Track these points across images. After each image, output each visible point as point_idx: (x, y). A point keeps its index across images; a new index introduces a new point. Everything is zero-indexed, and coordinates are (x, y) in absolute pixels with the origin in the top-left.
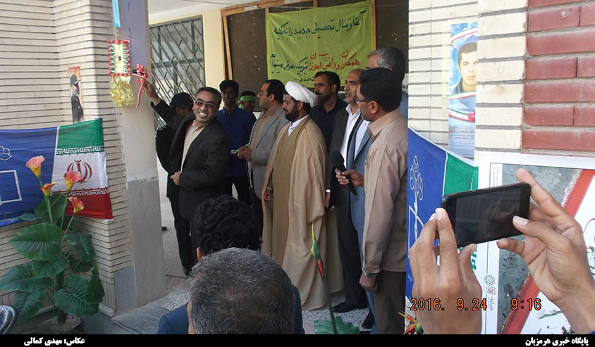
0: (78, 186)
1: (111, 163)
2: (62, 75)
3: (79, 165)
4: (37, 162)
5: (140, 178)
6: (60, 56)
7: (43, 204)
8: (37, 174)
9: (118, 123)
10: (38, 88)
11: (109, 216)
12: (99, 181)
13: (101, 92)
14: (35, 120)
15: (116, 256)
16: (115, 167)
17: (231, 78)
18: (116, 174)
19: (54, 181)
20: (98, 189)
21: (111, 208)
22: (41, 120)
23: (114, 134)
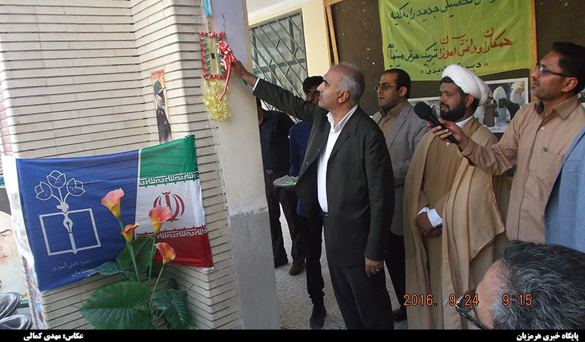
0: (168, 226)
1: (208, 194)
2: (144, 83)
3: (167, 198)
4: (116, 198)
5: (246, 209)
6: (141, 59)
7: (126, 250)
8: (115, 213)
9: (215, 140)
11: (209, 263)
12: (193, 217)
13: (191, 100)
14: (115, 142)
15: (220, 315)
16: (213, 198)
18: (215, 207)
19: (139, 221)
20: (194, 228)
21: (211, 253)
22: (121, 141)
23: (210, 155)
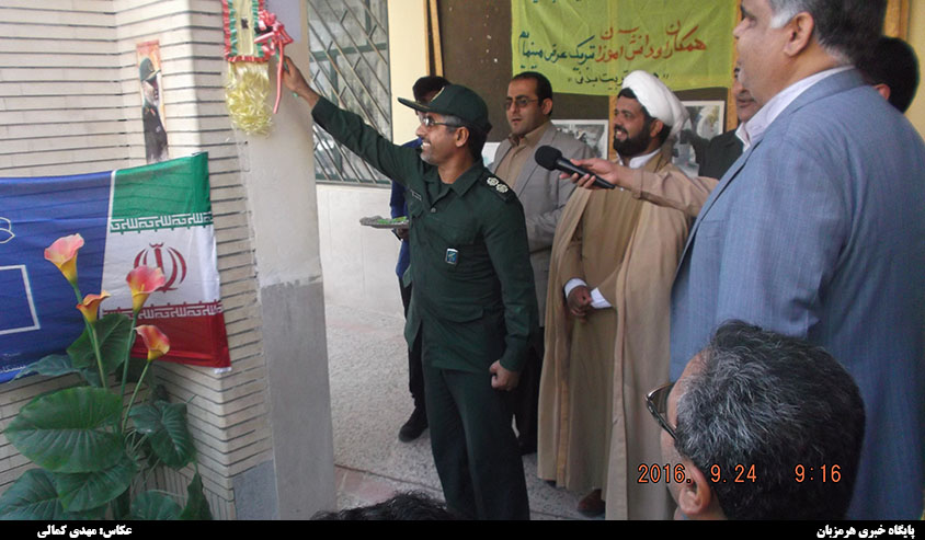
0: (157, 299)
1: (226, 250)
2: (122, 61)
3: (158, 253)
4: (70, 249)
5: (286, 278)
6: (118, 20)
7: (83, 336)
8: (68, 274)
9: (240, 164)
10: (75, 89)
11: (224, 361)
12: (201, 286)
13: (205, 95)
14: (69, 157)
15: (238, 443)
16: (235, 256)
17: (439, 73)
18: (235, 272)
19: (107, 289)
20: (200, 304)
21: (226, 344)
22: (80, 156)
23: (232, 186)
